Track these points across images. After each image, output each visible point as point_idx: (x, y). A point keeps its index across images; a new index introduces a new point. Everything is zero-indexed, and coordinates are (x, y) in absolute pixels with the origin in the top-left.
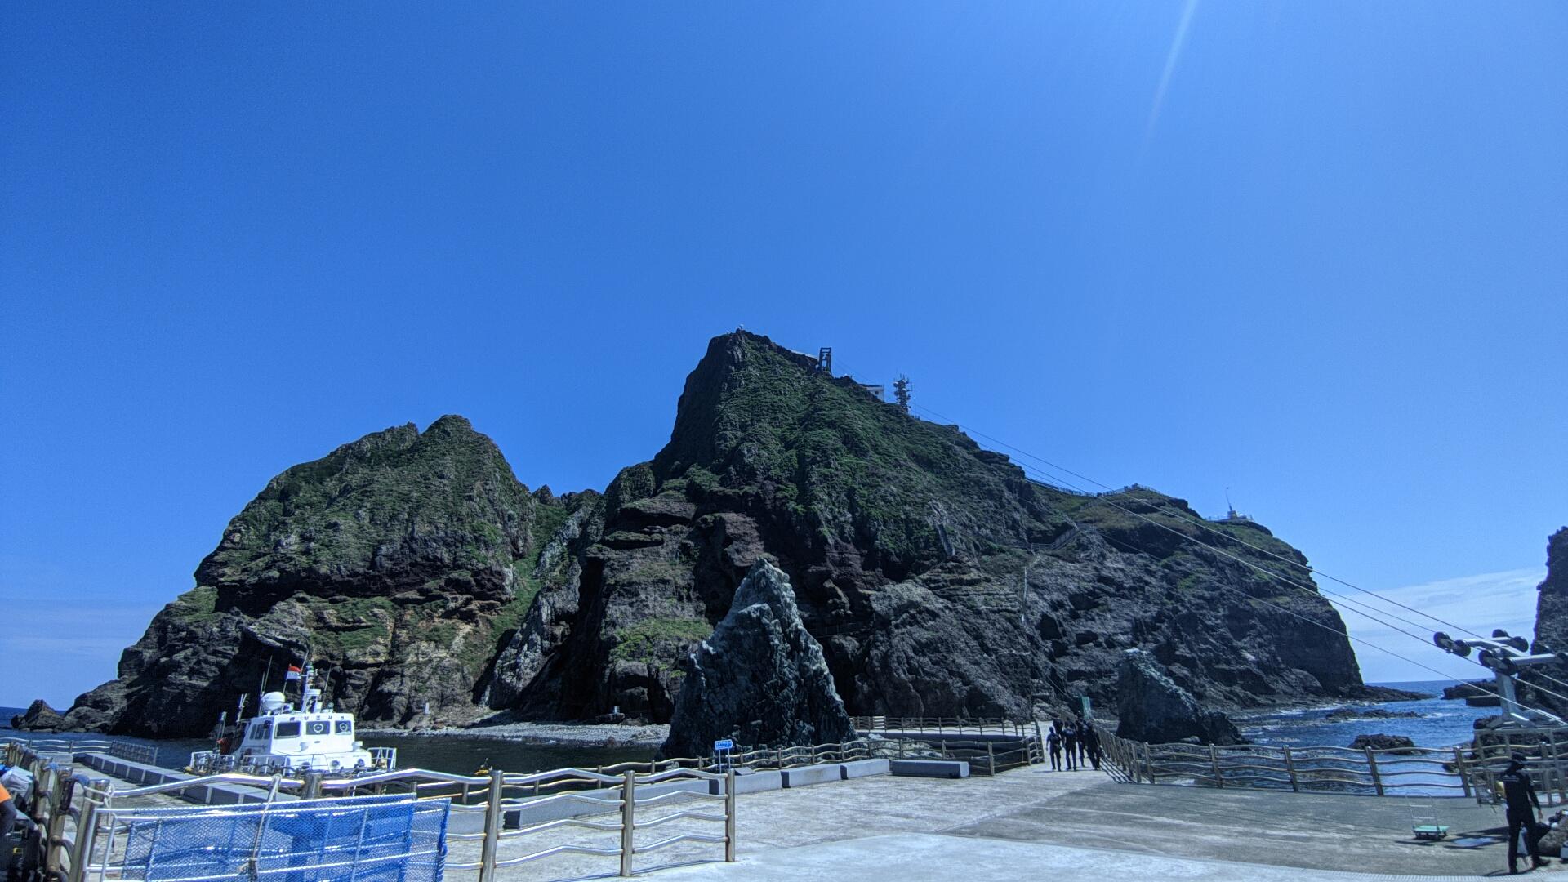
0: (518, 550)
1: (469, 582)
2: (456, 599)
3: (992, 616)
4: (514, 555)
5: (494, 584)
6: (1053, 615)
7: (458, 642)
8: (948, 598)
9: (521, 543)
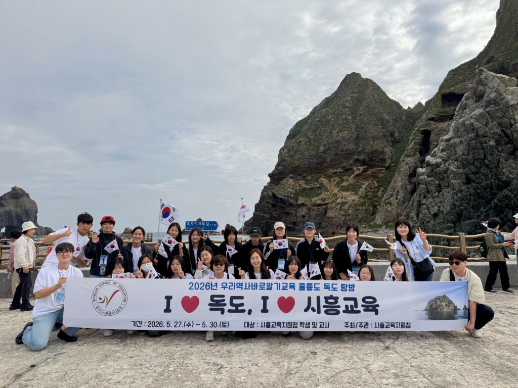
0: (395, 139)
1: (364, 159)
2: (358, 169)
4: (392, 141)
5: (380, 159)
7: (362, 191)
9: (396, 134)
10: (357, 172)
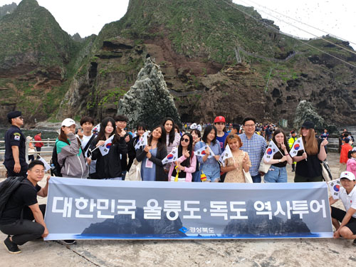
0: (66, 60)
1: (45, 72)
3: (252, 88)
4: (64, 62)
5: (57, 74)
6: (279, 89)
8: (235, 80)
9: (66, 57)
10: (39, 82)
